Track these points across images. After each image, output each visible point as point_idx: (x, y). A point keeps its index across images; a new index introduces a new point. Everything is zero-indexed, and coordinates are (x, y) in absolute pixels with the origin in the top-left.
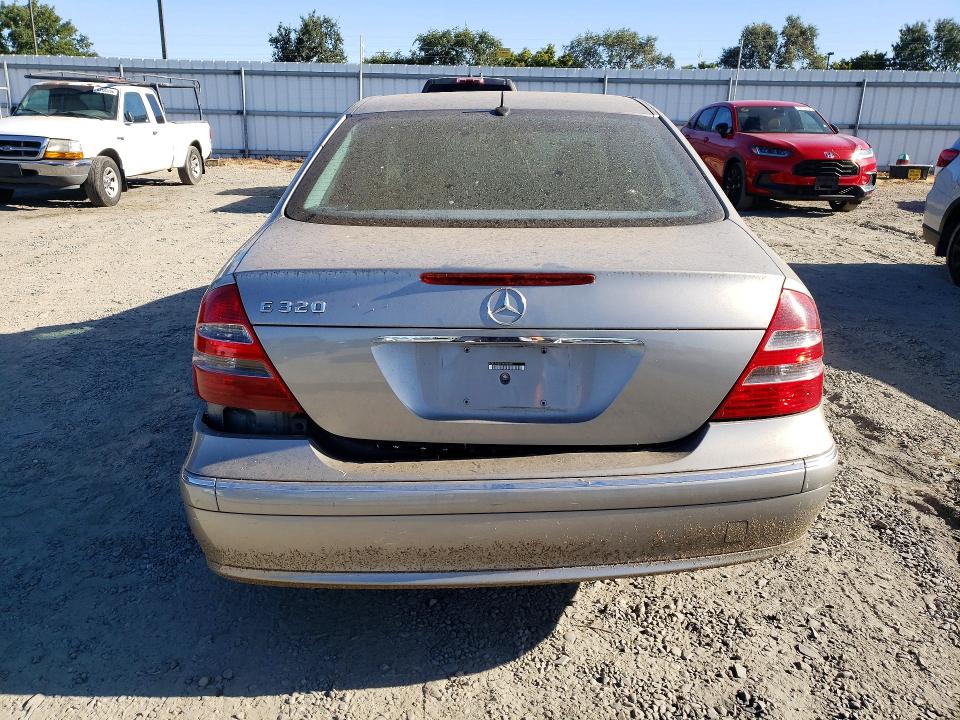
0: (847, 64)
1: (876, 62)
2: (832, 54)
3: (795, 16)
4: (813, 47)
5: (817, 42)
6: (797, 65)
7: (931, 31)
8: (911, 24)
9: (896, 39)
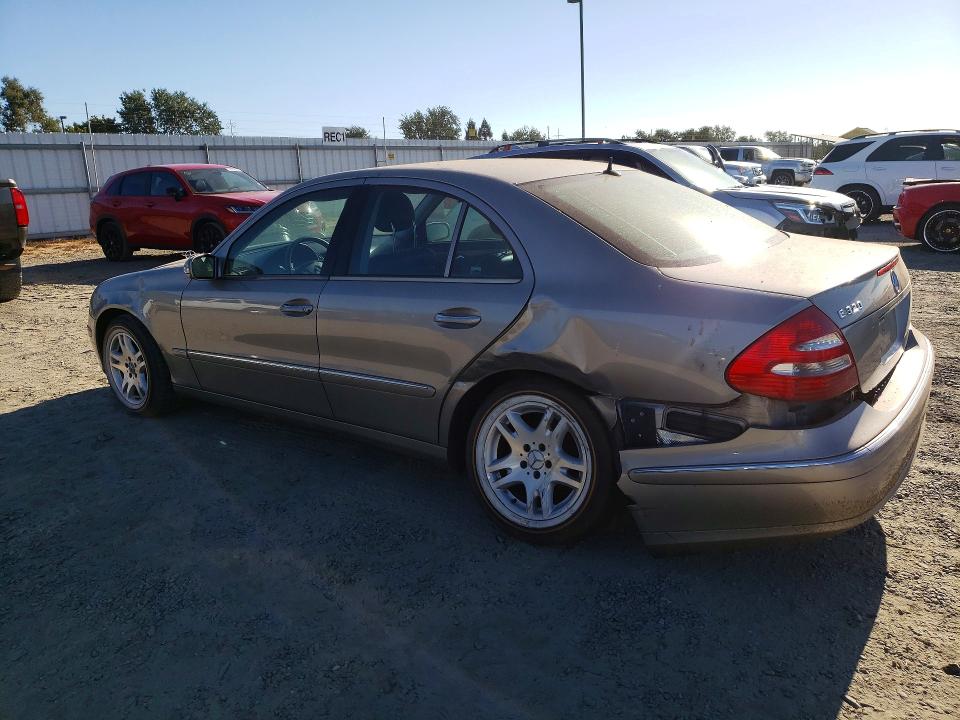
0: (80, 127)
1: (107, 126)
2: (65, 118)
3: (11, 78)
4: (41, 110)
5: (44, 105)
6: (30, 127)
7: (148, 98)
8: (129, 92)
9: (120, 107)
